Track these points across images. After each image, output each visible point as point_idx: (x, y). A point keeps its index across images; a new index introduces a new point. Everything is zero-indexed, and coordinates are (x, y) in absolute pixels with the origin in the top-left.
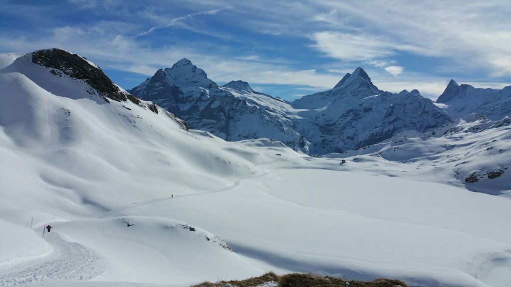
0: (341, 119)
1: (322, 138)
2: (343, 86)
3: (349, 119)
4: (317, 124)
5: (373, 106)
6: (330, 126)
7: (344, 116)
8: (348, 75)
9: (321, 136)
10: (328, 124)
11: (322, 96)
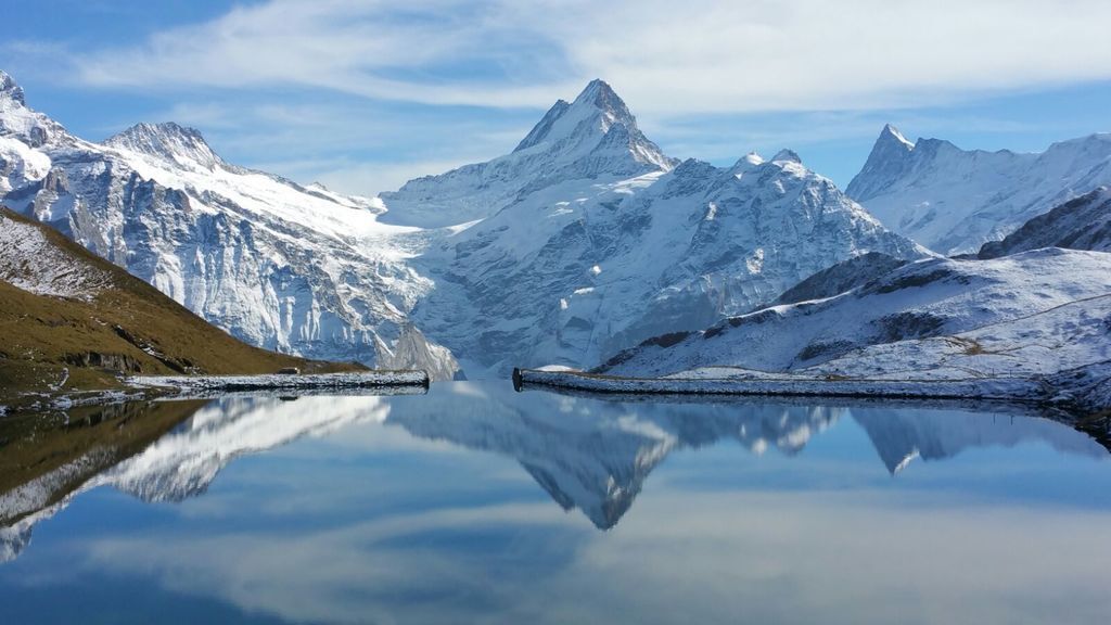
0: (543, 260)
1: (481, 331)
2: (544, 145)
3: (571, 256)
4: (462, 280)
5: (650, 211)
6: (507, 283)
7: (553, 247)
8: (561, 106)
9: (478, 323)
10: (500, 276)
11: (477, 180)
